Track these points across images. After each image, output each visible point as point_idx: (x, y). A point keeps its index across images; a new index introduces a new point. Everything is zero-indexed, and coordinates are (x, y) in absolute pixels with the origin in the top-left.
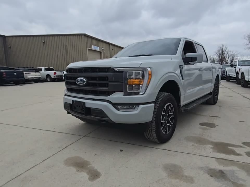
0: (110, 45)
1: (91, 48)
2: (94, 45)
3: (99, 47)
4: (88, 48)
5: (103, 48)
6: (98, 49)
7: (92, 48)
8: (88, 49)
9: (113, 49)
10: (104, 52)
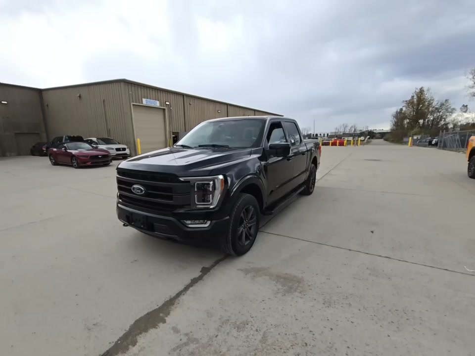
0: (185, 97)
1: (139, 103)
2: (147, 98)
3: (158, 100)
4: (132, 103)
5: (167, 103)
6: (157, 104)
7: (142, 103)
8: (133, 105)
9: (190, 104)
10: (170, 111)
